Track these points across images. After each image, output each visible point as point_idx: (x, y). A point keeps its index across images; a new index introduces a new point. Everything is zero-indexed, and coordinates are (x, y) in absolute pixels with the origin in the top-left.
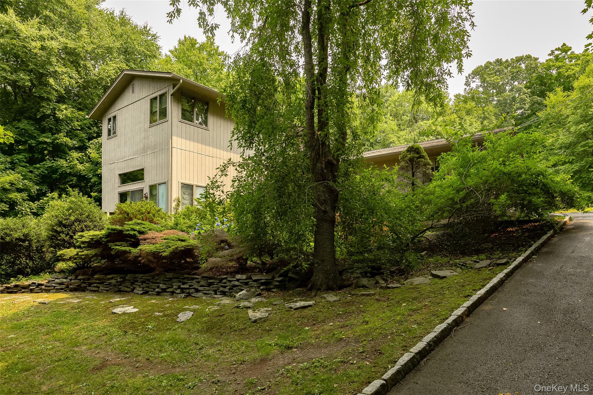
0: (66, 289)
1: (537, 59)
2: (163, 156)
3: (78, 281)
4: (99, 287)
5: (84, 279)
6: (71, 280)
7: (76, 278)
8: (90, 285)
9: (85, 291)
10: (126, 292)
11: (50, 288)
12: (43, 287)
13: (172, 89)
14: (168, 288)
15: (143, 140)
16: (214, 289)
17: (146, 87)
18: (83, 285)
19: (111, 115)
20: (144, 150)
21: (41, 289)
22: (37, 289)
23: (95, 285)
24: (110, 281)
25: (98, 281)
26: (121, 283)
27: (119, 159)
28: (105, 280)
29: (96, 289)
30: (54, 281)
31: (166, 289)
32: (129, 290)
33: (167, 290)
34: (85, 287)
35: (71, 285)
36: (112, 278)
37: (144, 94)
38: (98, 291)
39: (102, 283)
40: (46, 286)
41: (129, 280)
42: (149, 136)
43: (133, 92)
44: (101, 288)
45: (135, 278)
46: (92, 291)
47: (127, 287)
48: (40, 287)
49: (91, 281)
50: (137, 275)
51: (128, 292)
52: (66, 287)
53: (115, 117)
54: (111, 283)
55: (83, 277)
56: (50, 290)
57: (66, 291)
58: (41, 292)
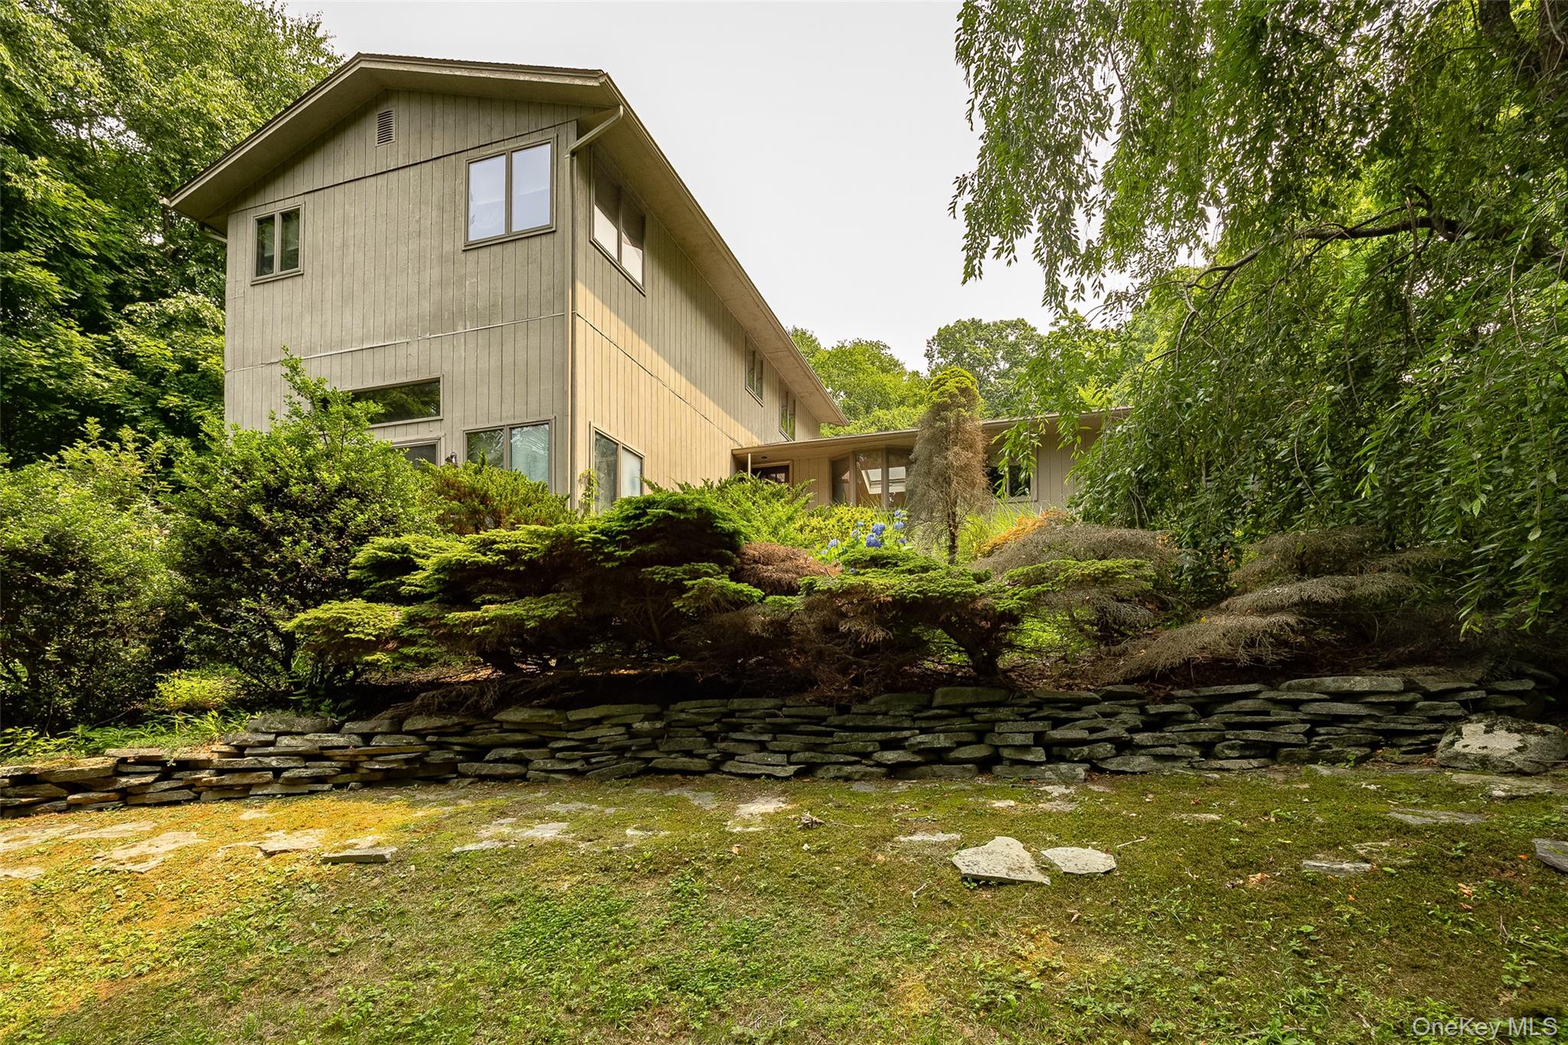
0: (341, 779)
1: (1034, 329)
2: (534, 340)
3: (412, 739)
4: (525, 762)
5: (440, 731)
6: (367, 738)
7: (396, 729)
8: (477, 753)
9: (443, 782)
10: (685, 772)
11: (247, 780)
12: (205, 776)
13: (573, 135)
14: (960, 744)
15: (437, 291)
16: (1203, 737)
17: (451, 122)
18: (437, 757)
19: (276, 209)
20: (442, 322)
21: (190, 786)
22: (165, 785)
23: (510, 753)
24: (589, 733)
25: (519, 737)
26: (655, 739)
27: (311, 350)
28: (559, 728)
29: (512, 769)
30: (272, 744)
31: (950, 749)
32: (697, 764)
33: (953, 755)
34: (451, 766)
35: (371, 757)
36: (597, 722)
37: (437, 144)
38: (523, 777)
39: (542, 743)
40: (220, 772)
41: (695, 725)
42: (464, 278)
43: (385, 136)
44: (540, 763)
45: (731, 714)
46: (483, 778)
47: (689, 754)
48: (186, 774)
49: (481, 739)
50: (736, 703)
51: (701, 773)
52: (344, 770)
53: (290, 217)
54: (593, 740)
55: (437, 722)
56: (249, 787)
57: (339, 786)
58: (196, 799)
